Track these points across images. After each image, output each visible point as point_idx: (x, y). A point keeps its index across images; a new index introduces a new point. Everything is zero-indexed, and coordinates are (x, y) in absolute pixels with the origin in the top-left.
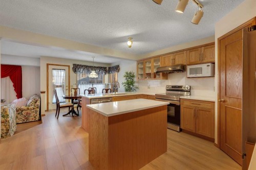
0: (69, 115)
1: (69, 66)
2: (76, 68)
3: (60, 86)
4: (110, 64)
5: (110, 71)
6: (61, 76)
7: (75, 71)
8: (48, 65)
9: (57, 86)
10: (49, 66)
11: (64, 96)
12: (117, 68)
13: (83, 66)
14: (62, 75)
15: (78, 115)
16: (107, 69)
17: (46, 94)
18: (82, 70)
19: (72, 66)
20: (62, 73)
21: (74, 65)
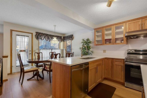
0: (33, 79)
1: (32, 34)
2: (39, 35)
3: (24, 51)
4: (64, 34)
5: (64, 40)
6: (24, 42)
7: (37, 38)
8: (11, 31)
9: (21, 51)
10: (13, 32)
11: (27, 60)
12: (71, 37)
13: (44, 34)
14: (26, 41)
15: (43, 78)
16: (62, 38)
17: (9, 58)
18: (43, 37)
19: (35, 34)
20: (26, 40)
21: (36, 33)
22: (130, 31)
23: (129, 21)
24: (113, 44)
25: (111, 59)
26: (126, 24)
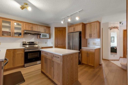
22: (26, 29)
23: (25, 22)
24: (13, 36)
25: (13, 50)
26: (23, 24)
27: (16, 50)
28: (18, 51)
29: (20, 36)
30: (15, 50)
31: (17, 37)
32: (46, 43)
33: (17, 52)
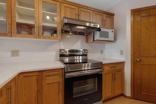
23: (64, 2)
24: (39, 37)
25: (37, 74)
26: (61, 5)
27: (44, 74)
28: (49, 76)
29: (55, 35)
30: (41, 74)
31: (48, 38)
32: (102, 52)
33: (48, 78)
